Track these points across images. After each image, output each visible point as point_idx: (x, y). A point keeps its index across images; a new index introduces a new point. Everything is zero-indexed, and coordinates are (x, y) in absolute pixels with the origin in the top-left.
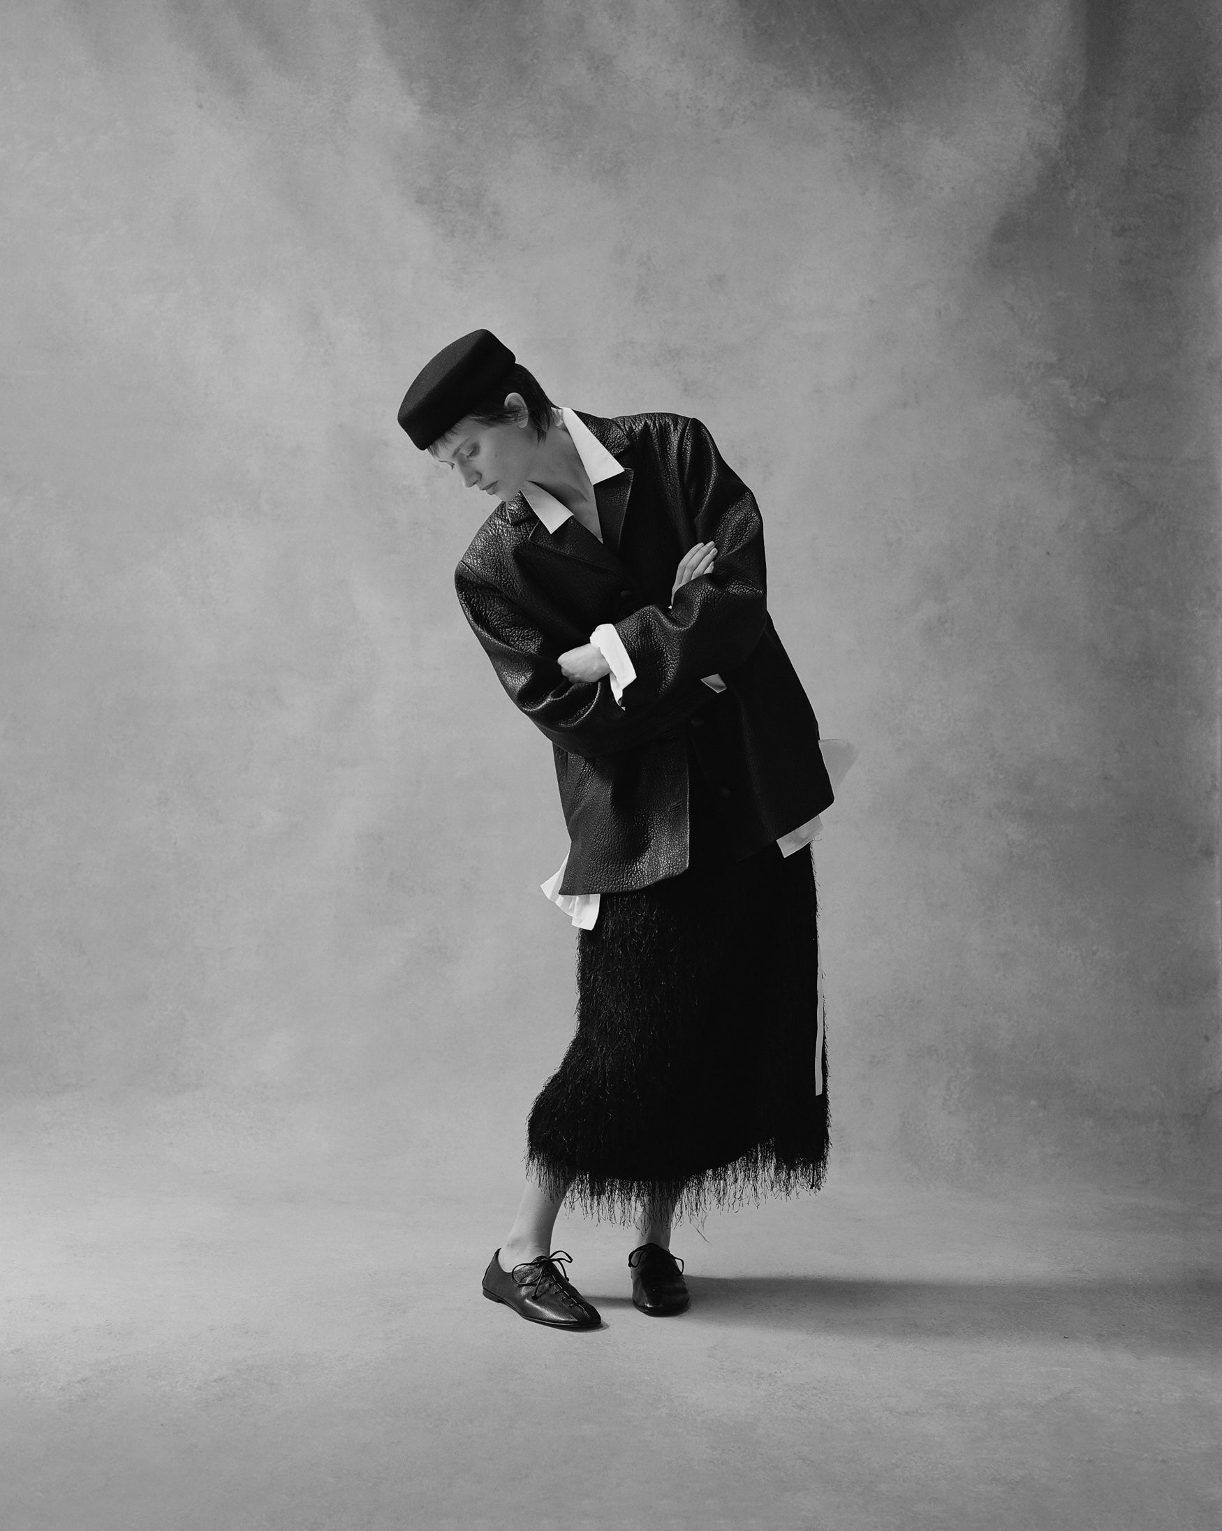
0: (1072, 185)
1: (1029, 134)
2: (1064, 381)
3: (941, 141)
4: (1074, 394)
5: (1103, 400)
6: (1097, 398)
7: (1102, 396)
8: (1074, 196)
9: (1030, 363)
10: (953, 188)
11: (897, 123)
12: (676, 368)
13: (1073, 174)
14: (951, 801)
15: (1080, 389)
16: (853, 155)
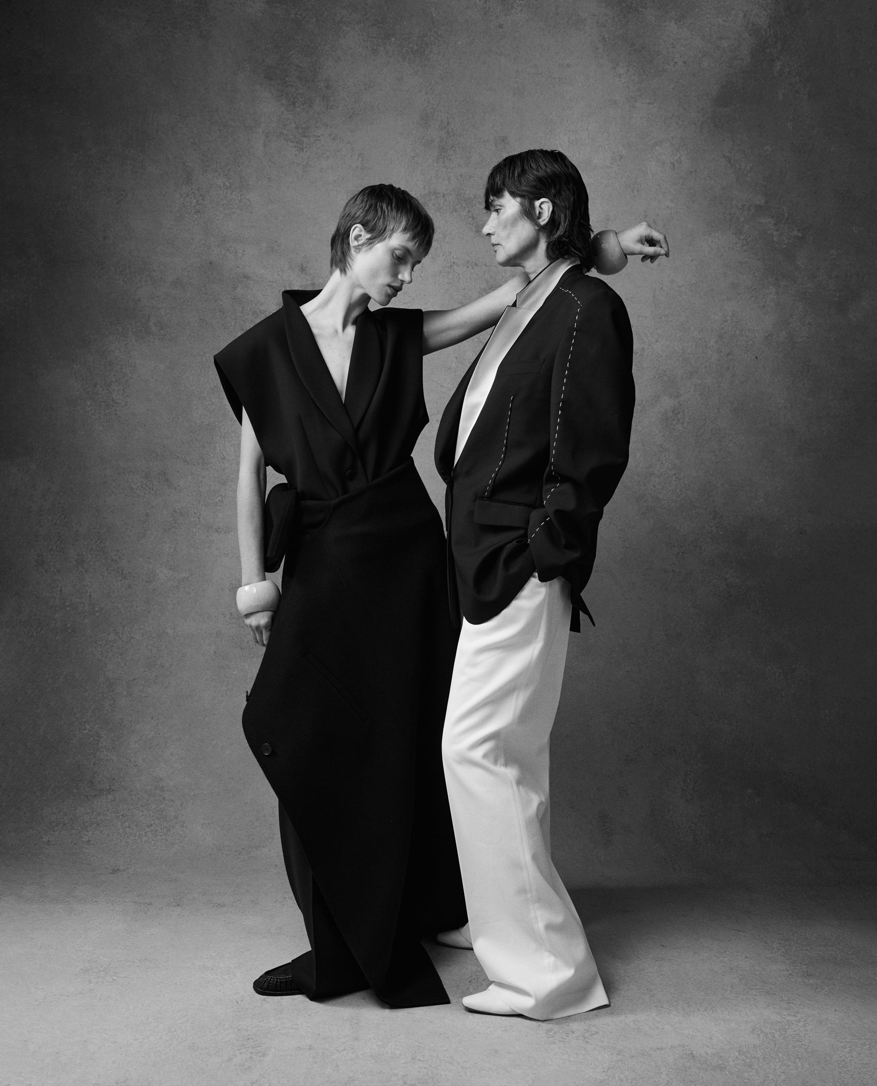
0: (777, 58)
1: (745, 16)
2: (770, 220)
3: (676, 24)
4: (777, 230)
5: (800, 235)
6: (796, 233)
7: (798, 231)
8: (779, 67)
9: (744, 206)
10: (685, 63)
11: (640, 9)
12: (470, 213)
13: (779, 49)
14: (683, 553)
15: (782, 225)
16: (606, 36)
